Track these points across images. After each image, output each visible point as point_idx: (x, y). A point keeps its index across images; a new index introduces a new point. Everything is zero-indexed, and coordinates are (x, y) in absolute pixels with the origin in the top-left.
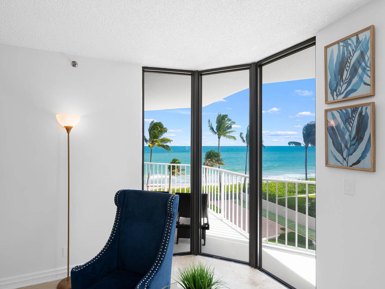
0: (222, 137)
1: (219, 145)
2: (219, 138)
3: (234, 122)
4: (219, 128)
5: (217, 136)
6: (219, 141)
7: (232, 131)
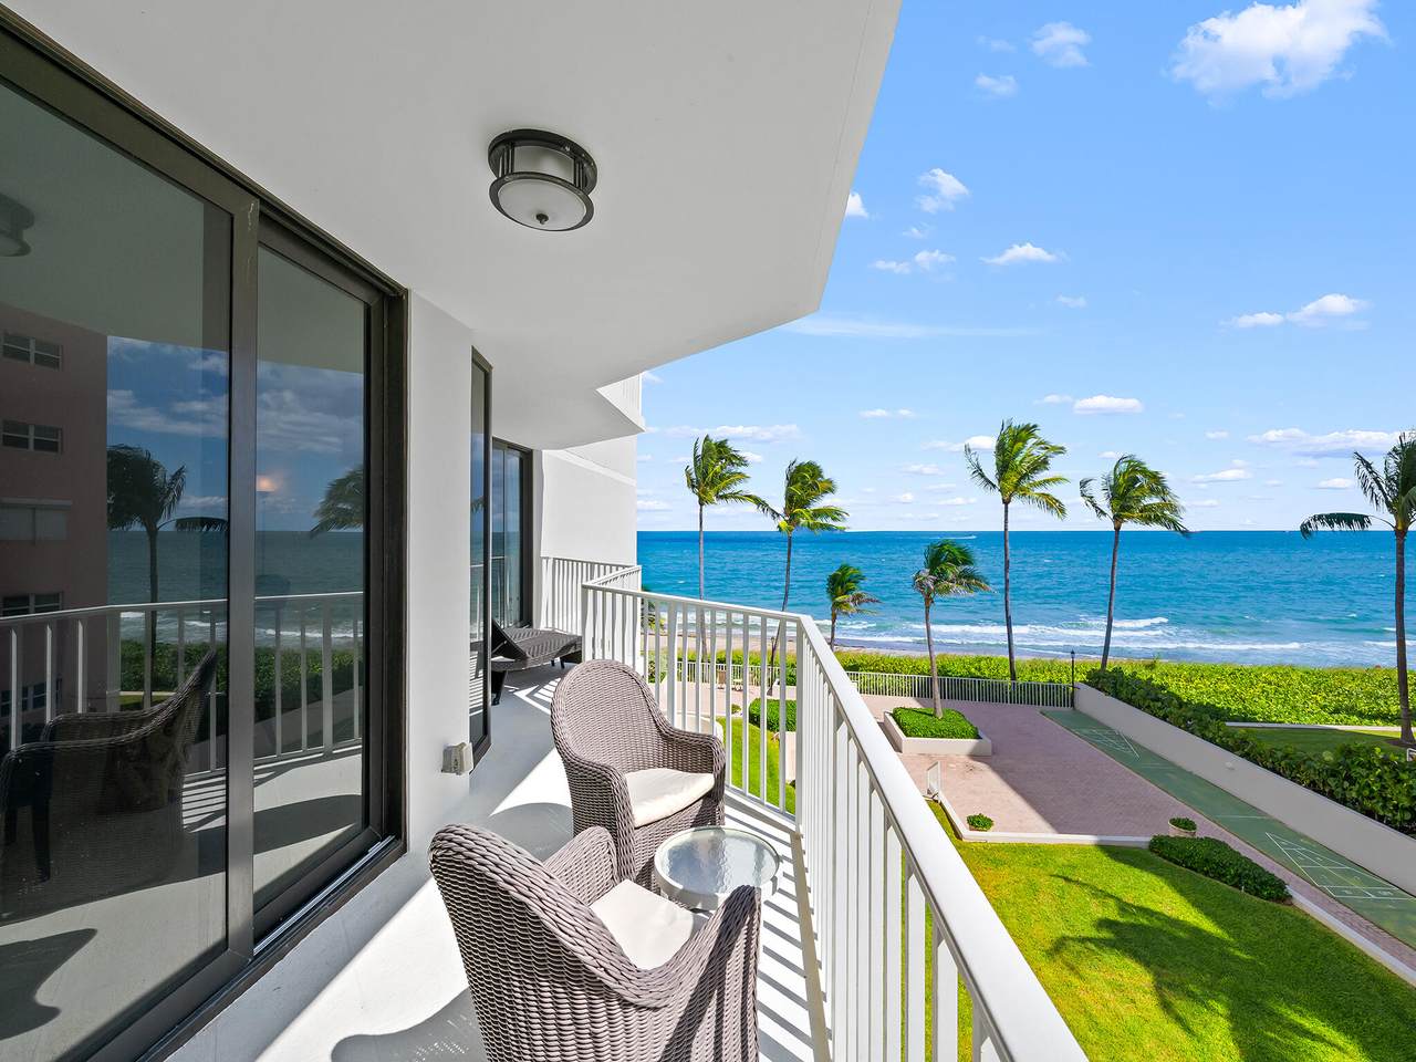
0: (1015, 503)
1: (1006, 529)
2: (1006, 503)
3: (1062, 448)
4: (1003, 468)
5: (998, 496)
6: (1006, 511)
7: (1055, 480)
